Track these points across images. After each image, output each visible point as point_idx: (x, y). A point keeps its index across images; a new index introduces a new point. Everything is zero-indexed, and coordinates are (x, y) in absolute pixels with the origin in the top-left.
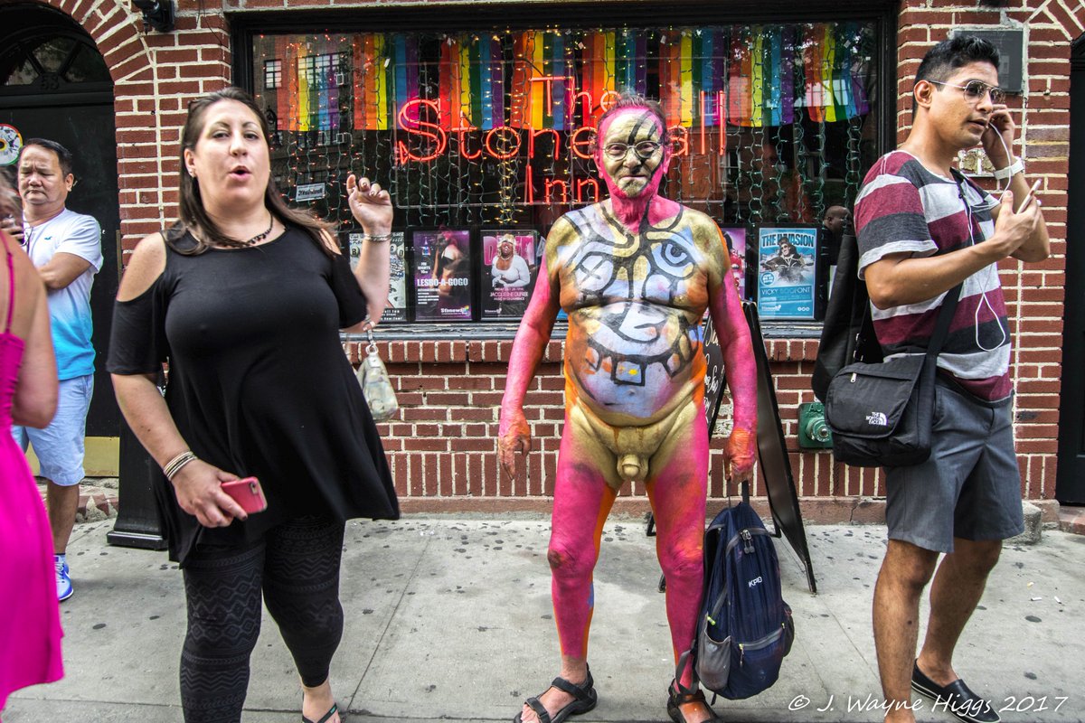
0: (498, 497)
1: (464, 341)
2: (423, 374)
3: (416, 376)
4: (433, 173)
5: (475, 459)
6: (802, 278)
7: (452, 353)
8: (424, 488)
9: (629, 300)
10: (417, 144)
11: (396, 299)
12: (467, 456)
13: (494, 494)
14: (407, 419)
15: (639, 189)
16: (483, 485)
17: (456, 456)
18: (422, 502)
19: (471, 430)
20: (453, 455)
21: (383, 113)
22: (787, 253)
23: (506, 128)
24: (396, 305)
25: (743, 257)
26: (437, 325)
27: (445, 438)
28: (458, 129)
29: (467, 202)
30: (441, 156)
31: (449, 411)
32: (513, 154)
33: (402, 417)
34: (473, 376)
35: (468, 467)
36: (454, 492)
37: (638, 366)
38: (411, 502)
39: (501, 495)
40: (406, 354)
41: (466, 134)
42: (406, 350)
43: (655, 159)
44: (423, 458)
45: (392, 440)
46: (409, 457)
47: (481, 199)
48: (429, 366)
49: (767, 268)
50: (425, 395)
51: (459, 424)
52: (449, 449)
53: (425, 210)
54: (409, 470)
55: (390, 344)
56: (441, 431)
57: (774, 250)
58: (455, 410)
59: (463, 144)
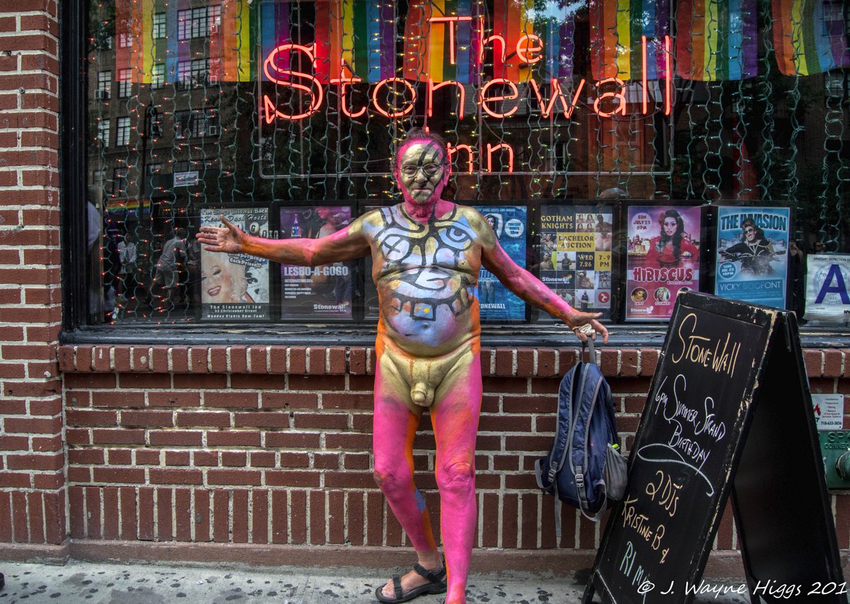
0: (385, 547)
1: (343, 348)
2: (291, 388)
3: (281, 392)
4: (305, 134)
5: (357, 499)
6: (770, 271)
7: (328, 363)
8: (290, 533)
9: (422, 267)
10: (286, 99)
11: (257, 291)
12: (346, 494)
13: (379, 543)
14: (269, 445)
15: (425, 198)
16: (366, 532)
17: (331, 494)
18: (286, 551)
19: (351, 461)
20: (327, 492)
21: (245, 61)
22: (751, 238)
23: (398, 79)
24: (257, 299)
25: (697, 243)
26: (309, 325)
27: (317, 471)
28: (338, 80)
29: (349, 171)
30: (316, 113)
31: (323, 436)
32: (407, 111)
33: (263, 443)
34: (355, 393)
35: (345, 509)
36: (328, 540)
37: (430, 306)
38: (273, 551)
39: (388, 544)
40: (269, 363)
41: (348, 87)
42: (268, 357)
43: (437, 177)
44: (289, 497)
45: (250, 472)
46: (270, 493)
47: (365, 167)
48: (298, 379)
49: (727, 257)
50: (292, 416)
51: (336, 453)
52: (322, 485)
53: (295, 181)
54: (270, 510)
55: (249, 349)
56: (312, 462)
57: (736, 234)
58: (331, 435)
59: (343, 98)
